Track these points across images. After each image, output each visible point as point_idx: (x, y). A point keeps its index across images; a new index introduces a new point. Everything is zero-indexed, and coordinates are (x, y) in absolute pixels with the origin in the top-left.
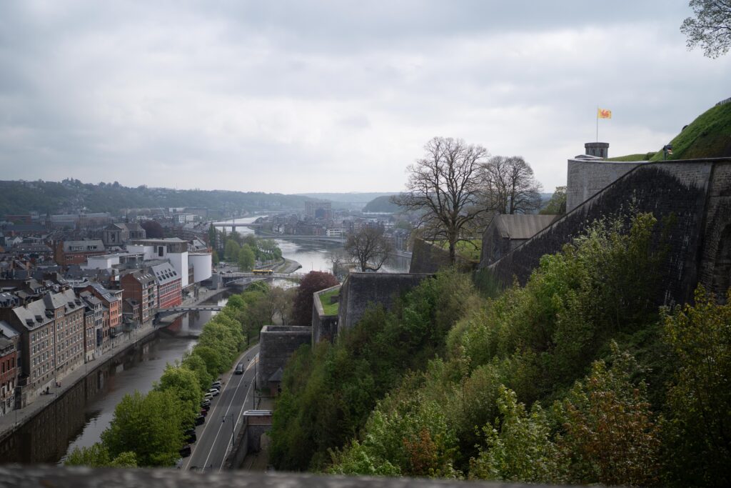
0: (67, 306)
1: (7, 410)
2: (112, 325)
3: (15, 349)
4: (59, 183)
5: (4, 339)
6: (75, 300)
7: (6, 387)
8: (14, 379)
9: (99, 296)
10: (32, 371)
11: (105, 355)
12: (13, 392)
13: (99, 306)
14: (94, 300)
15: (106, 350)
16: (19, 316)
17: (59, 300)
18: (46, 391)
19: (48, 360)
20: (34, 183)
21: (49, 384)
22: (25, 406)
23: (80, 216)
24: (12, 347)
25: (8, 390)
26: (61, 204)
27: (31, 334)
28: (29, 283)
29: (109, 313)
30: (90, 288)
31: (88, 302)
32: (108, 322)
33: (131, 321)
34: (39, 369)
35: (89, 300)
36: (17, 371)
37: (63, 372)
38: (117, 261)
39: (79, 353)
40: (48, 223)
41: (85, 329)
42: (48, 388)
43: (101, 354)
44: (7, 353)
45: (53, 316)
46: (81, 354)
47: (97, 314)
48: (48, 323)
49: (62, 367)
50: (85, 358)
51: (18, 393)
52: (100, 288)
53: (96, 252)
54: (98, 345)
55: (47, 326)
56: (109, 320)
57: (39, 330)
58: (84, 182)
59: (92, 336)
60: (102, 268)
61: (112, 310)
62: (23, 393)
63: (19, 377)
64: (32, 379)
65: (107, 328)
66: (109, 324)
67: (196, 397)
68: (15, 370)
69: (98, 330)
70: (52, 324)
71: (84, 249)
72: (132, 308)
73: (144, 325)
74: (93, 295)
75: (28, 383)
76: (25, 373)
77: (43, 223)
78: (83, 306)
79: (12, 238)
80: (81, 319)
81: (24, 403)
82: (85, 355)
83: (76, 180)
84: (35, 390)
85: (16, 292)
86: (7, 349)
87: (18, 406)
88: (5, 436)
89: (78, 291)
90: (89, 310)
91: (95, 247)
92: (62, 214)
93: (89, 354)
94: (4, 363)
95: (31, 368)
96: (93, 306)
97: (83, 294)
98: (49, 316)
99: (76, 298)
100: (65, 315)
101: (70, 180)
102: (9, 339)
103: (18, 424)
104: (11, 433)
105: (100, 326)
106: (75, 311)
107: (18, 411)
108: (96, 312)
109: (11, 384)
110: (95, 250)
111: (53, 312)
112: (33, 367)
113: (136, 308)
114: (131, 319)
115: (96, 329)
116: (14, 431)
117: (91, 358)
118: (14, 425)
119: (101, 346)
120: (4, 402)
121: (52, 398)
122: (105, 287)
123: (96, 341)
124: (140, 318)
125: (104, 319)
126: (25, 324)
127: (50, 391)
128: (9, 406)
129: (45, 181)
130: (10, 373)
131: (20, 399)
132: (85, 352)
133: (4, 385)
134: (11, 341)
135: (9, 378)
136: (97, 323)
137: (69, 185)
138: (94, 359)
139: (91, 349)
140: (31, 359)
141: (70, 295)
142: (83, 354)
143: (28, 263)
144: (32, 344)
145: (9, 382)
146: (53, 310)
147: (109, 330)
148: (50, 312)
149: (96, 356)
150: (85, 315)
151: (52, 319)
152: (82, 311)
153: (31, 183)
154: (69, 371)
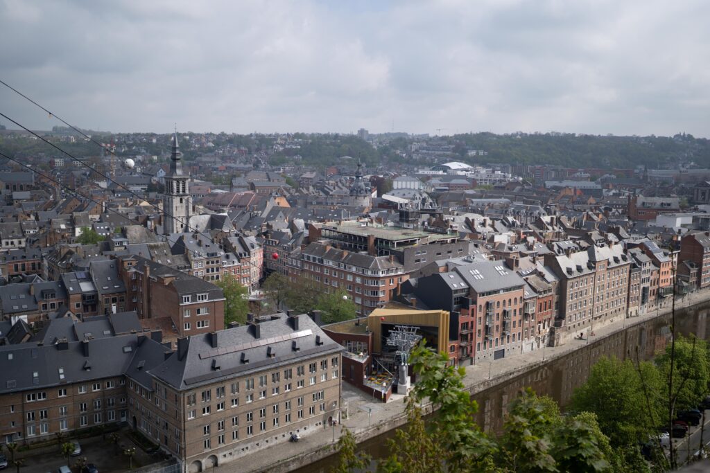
0: (611, 260)
1: (542, 345)
2: (661, 285)
3: (553, 293)
4: (670, 138)
5: (544, 282)
6: (622, 255)
7: (542, 325)
8: (550, 319)
9: (650, 255)
10: (567, 316)
11: (650, 314)
12: (548, 330)
13: (648, 264)
14: (644, 258)
15: (652, 309)
16: (560, 264)
17: (603, 253)
18: (580, 336)
19: (584, 308)
20: (646, 138)
21: (585, 331)
22: (557, 345)
23: (681, 172)
24: (550, 290)
25: (544, 328)
26: (668, 158)
27: (569, 282)
28: (591, 234)
29: (659, 272)
30: (642, 246)
31: (636, 259)
32: (657, 281)
33: (685, 284)
34: (575, 315)
35: (637, 257)
36: (553, 313)
37: (601, 321)
38: (689, 220)
39: (621, 307)
40: (645, 177)
41: (629, 284)
42: (582, 334)
43: (645, 312)
44: (545, 295)
45: (595, 268)
46: (623, 308)
47: (645, 272)
48: (589, 274)
49: (600, 317)
50: (627, 313)
51: (552, 332)
52: (654, 246)
53: (668, 210)
54: (643, 303)
55: (587, 277)
56: (659, 279)
57: (578, 280)
58: (696, 136)
59: (636, 293)
60: (668, 226)
61: (662, 270)
62: (556, 333)
63: (555, 318)
64: (566, 323)
65: (657, 287)
66: (658, 283)
67: (702, 378)
68: (551, 311)
69: (644, 287)
70: (593, 276)
71: (657, 206)
72: (689, 271)
73: (703, 290)
74: (643, 252)
75: (563, 325)
76: (561, 316)
77: (641, 177)
78: (629, 261)
79: (609, 190)
80: (626, 275)
81: (557, 343)
82: (627, 310)
83: (689, 135)
84: (570, 333)
85: (578, 242)
86: (545, 292)
87: (551, 344)
88: (532, 367)
89: (628, 247)
90: (636, 267)
91: (669, 205)
92: (667, 169)
93: (632, 309)
94: (541, 304)
95: (567, 313)
96: (640, 263)
97: (633, 251)
98: (590, 267)
99: (623, 254)
100: (608, 269)
101: (682, 134)
102: (549, 283)
103: (545, 359)
104: (537, 366)
105: (647, 285)
106: (620, 266)
107: (551, 348)
108: (643, 269)
109: (546, 323)
110: (669, 207)
111: (595, 264)
112: (568, 312)
113: (694, 271)
114: (687, 282)
115: (642, 287)
116: (541, 364)
117: (634, 314)
118: (542, 360)
119: (646, 304)
120: (539, 338)
121: (584, 343)
122: (659, 246)
123: (640, 298)
124: (698, 283)
125: (652, 278)
126: (565, 271)
127: (583, 337)
128: (544, 342)
129: (657, 137)
130: (547, 313)
131: (554, 338)
132: (628, 307)
133: (540, 322)
134: (550, 285)
135: (545, 317)
136: (643, 281)
137: (680, 139)
138: (637, 315)
139: (634, 305)
140: (567, 305)
141: (618, 250)
142: (625, 309)
143: (601, 216)
144: (570, 291)
145: (545, 321)
146: (595, 262)
147: (658, 290)
148: (592, 263)
149: (640, 312)
150: (630, 272)
151: (593, 271)
152: (629, 266)
153: (643, 138)
154: (608, 323)
